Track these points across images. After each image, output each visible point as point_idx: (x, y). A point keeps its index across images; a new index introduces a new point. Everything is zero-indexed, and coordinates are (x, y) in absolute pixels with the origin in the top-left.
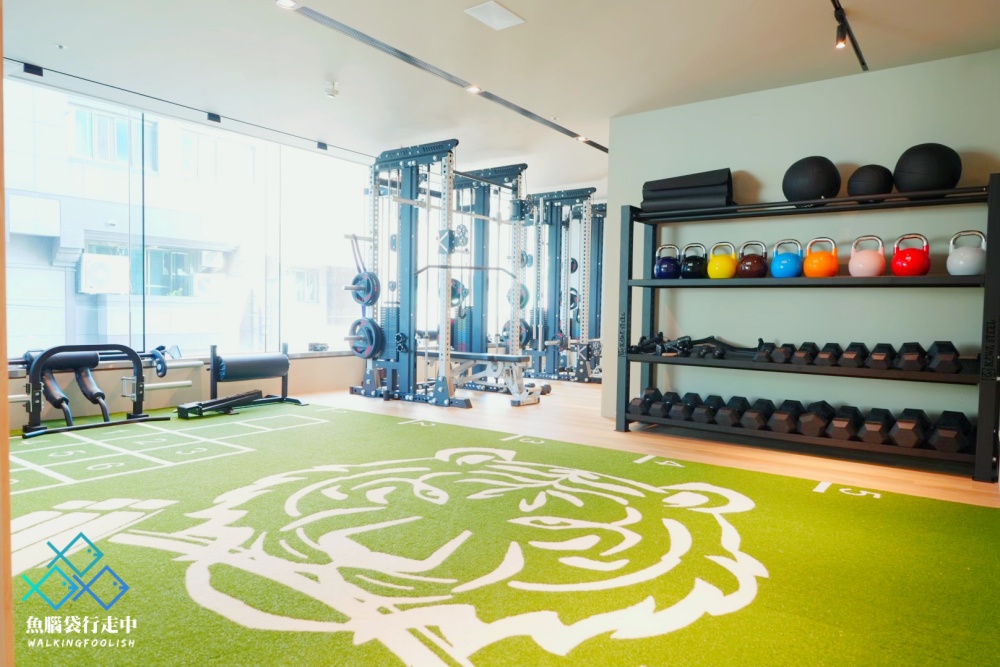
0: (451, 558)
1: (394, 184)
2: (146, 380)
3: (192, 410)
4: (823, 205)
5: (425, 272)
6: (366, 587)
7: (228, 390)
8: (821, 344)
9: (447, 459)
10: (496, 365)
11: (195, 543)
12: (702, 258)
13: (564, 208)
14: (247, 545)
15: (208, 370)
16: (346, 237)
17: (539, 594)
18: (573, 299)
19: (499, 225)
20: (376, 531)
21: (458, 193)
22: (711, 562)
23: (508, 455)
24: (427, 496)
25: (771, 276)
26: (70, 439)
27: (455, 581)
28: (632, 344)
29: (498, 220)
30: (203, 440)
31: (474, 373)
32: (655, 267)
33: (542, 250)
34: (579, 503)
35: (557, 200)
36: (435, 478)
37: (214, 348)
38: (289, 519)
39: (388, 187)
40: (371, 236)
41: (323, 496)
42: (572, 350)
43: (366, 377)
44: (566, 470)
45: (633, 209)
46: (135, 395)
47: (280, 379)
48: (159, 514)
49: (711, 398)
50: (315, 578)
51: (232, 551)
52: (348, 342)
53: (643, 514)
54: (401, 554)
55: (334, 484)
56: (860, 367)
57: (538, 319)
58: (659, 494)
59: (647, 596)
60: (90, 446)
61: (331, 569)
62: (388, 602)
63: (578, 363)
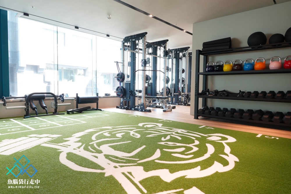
0: (138, 153)
1: (128, 46)
2: (58, 103)
3: (71, 111)
4: (261, 47)
5: (138, 71)
6: (111, 160)
7: (81, 106)
8: (260, 91)
9: (141, 126)
10: (159, 100)
11: (64, 146)
12: (221, 66)
13: (180, 53)
14: (79, 148)
15: (75, 100)
16: (115, 62)
17: (164, 164)
18: (183, 81)
19: (160, 58)
20: (117, 145)
21: (148, 49)
22: (220, 156)
23: (160, 125)
24: (134, 136)
25: (244, 70)
26: (36, 118)
27: (139, 159)
28: (199, 92)
29: (160, 57)
30: (73, 119)
31: (153, 102)
32: (207, 69)
33: (173, 67)
34: (180, 138)
35: (178, 51)
36: (137, 131)
37: (77, 94)
38: (92, 141)
39: (127, 48)
40: (122, 62)
41: (104, 135)
42: (183, 96)
43: (121, 103)
44: (177, 129)
45: (199, 51)
46: (55, 107)
47: (96, 103)
48: (56, 139)
49: (224, 109)
50: (97, 157)
51: (74, 149)
52: (115, 93)
53: (200, 142)
54: (123, 151)
55: (107, 132)
56: (272, 98)
57: (172, 87)
58: (206, 136)
59: (198, 166)
60: (41, 120)
61: (102, 155)
62: (117, 165)
63: (184, 100)
